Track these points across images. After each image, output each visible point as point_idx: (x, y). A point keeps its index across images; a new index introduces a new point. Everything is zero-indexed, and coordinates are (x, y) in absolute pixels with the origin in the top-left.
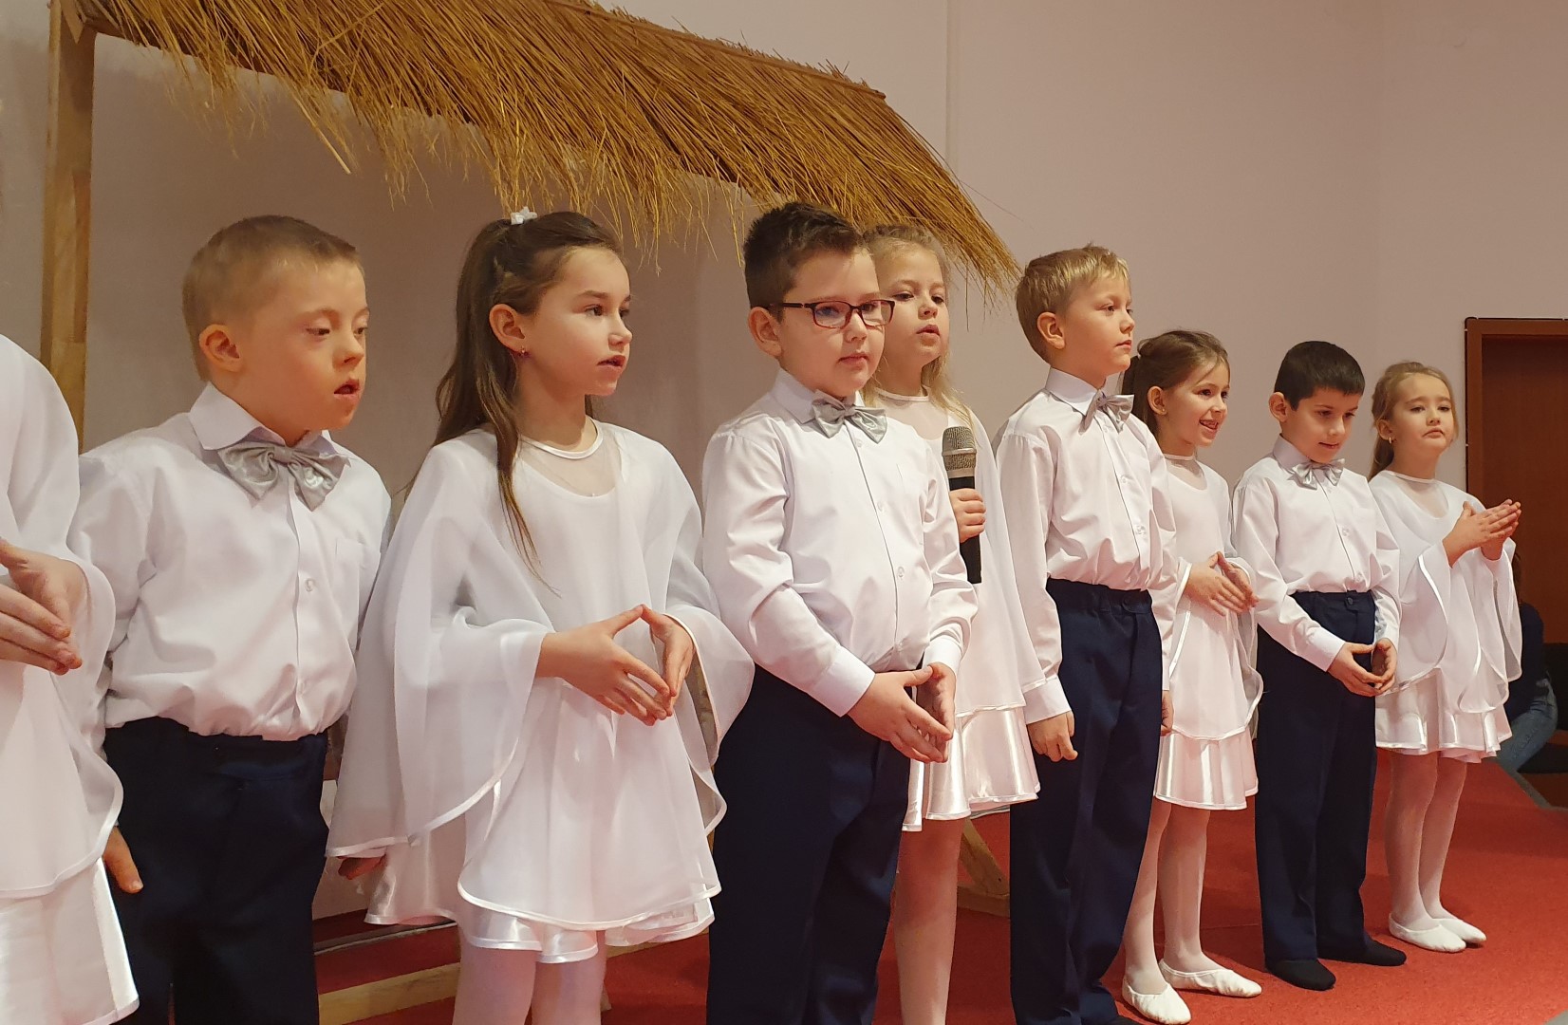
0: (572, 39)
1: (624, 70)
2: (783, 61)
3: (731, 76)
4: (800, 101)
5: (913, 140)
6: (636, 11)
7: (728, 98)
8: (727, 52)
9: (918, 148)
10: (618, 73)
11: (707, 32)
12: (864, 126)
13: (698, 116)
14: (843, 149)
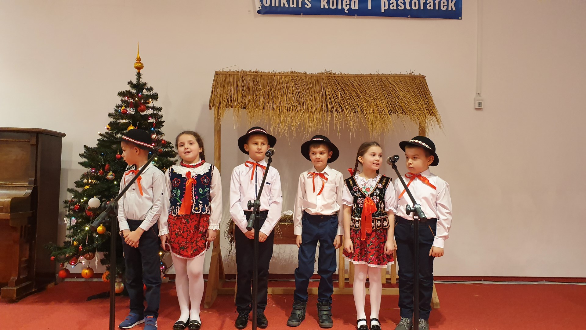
2: (390, 75)
11: (368, 72)
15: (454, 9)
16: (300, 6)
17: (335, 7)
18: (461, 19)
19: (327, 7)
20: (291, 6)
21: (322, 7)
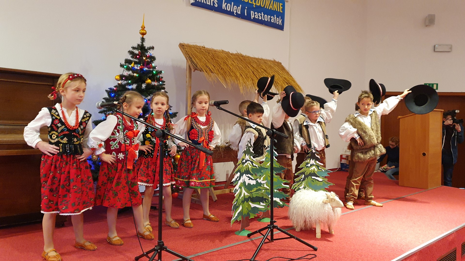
0: (242, 61)
1: (249, 66)
2: (267, 60)
3: (262, 65)
4: (270, 67)
5: (287, 71)
6: (248, 55)
7: (262, 69)
8: (260, 60)
9: (288, 72)
10: (249, 67)
11: (257, 57)
12: (280, 70)
13: (259, 72)
14: (278, 74)
15: (281, 25)
16: (212, 5)
17: (229, 10)
18: (283, 31)
19: (225, 9)
20: (208, 3)
21: (223, 8)
